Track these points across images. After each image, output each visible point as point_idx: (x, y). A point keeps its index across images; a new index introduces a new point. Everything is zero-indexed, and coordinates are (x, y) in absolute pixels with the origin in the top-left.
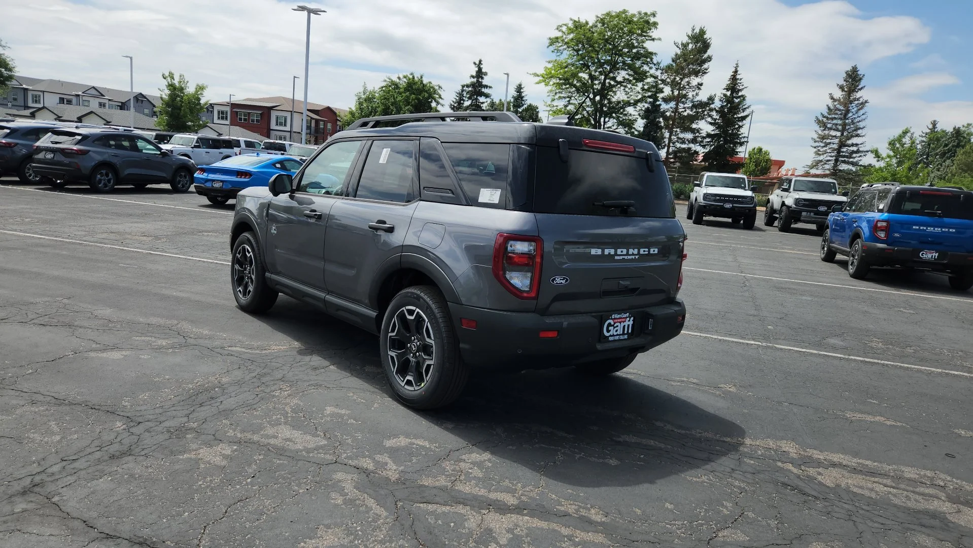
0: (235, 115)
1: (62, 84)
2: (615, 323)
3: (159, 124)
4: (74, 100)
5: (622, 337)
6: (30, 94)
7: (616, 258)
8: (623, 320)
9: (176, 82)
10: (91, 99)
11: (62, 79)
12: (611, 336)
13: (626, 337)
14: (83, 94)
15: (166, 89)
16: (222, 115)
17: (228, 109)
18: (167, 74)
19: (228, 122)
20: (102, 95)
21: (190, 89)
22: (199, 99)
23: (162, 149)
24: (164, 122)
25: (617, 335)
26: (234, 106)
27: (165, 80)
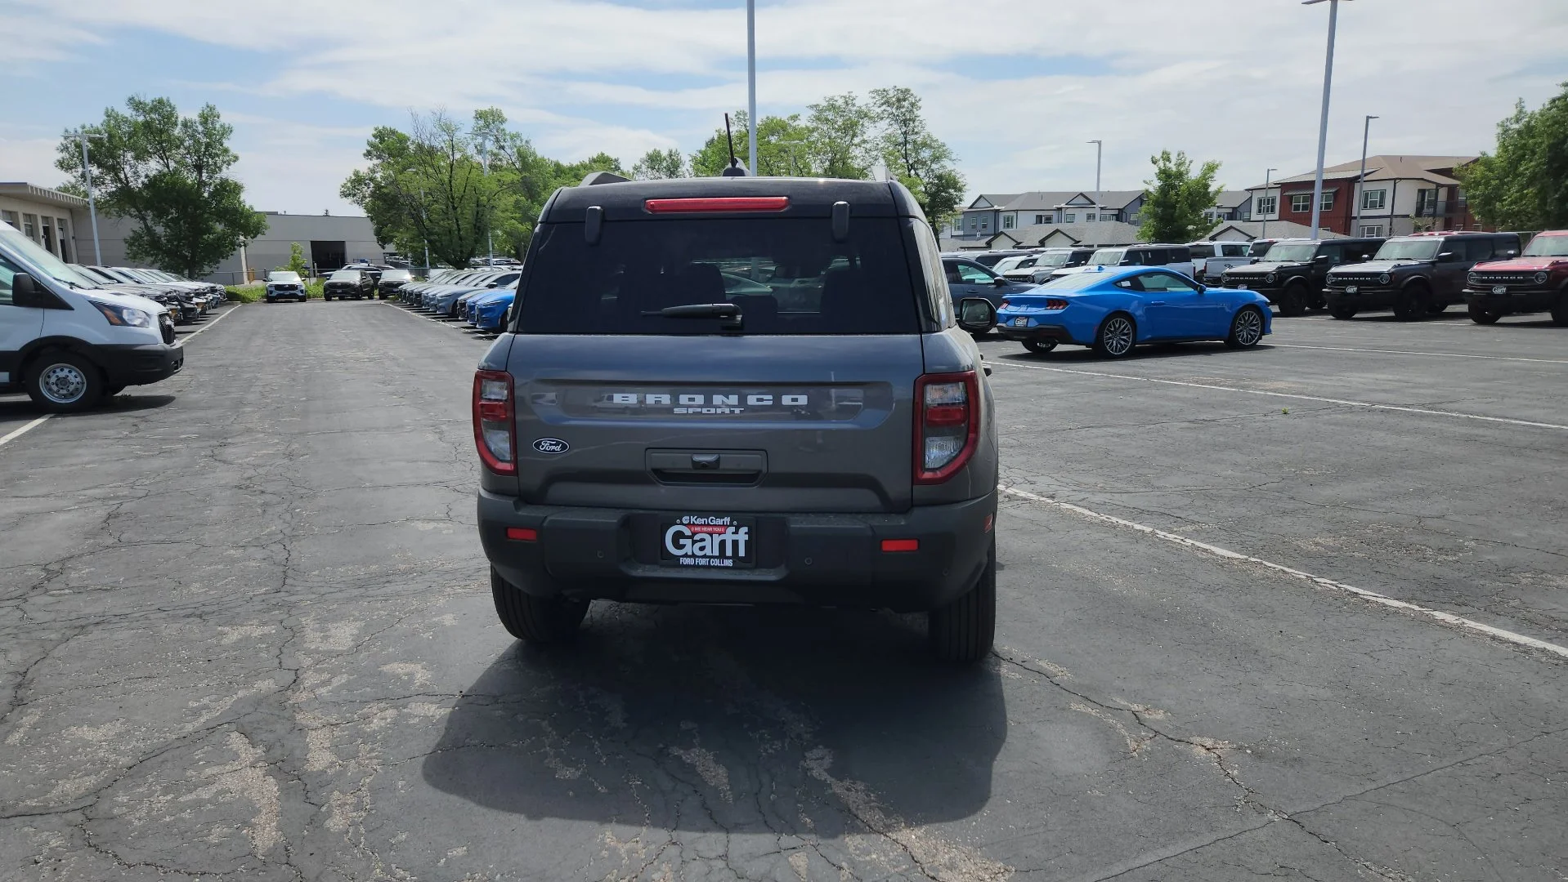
0: (1287, 201)
1: (1041, 196)
2: (694, 534)
3: (1143, 235)
4: (1055, 215)
5: (716, 562)
6: (1002, 216)
7: (677, 410)
8: (719, 529)
9: (1172, 167)
10: (1077, 212)
11: (1043, 190)
12: (686, 556)
13: (729, 563)
14: (1067, 206)
15: (1155, 179)
16: (1266, 206)
17: (1277, 194)
18: (1158, 156)
19: (1276, 216)
20: (1093, 203)
21: (1194, 173)
22: (1207, 186)
23: (998, 276)
24: (1150, 231)
25: (705, 556)
26: (1285, 187)
27: (1156, 166)
